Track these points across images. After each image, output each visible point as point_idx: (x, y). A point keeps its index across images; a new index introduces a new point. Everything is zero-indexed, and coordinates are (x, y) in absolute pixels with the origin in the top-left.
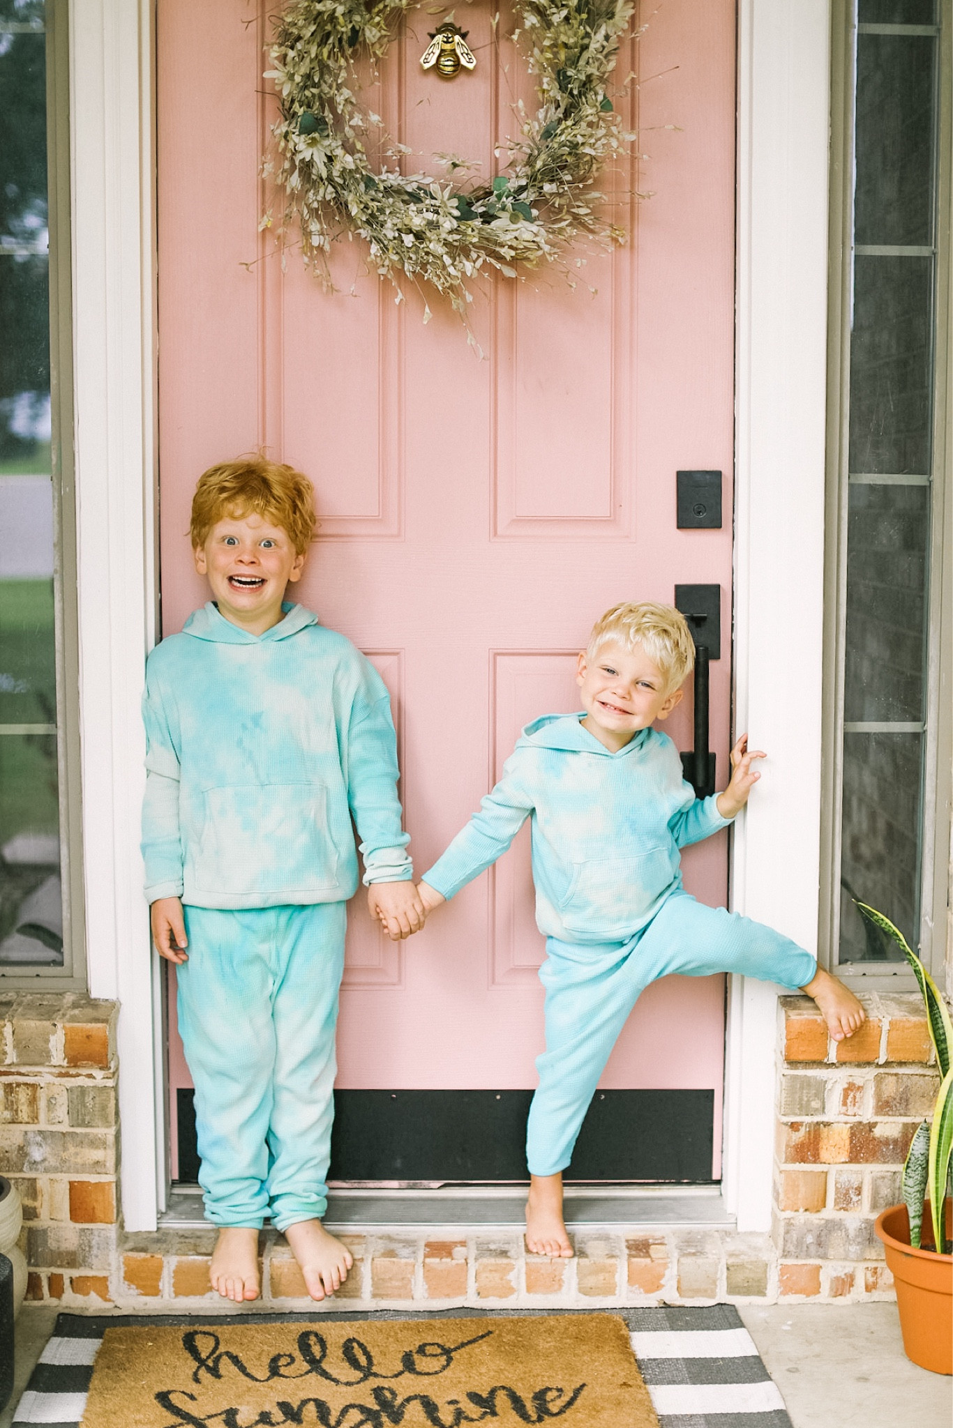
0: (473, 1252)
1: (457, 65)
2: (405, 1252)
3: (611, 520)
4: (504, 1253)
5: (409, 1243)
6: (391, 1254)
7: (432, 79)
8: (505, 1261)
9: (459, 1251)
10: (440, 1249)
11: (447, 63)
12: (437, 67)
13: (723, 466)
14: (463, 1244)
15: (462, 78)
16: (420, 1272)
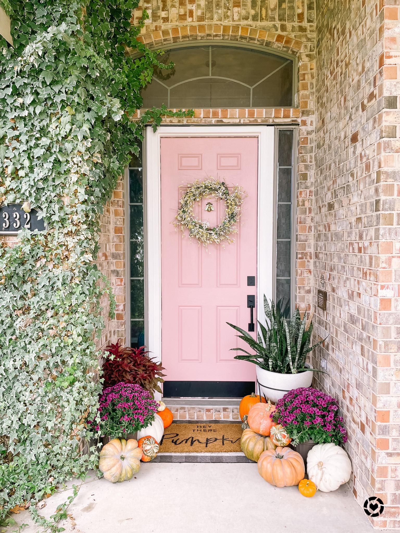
0: (214, 411)
1: (211, 210)
2: (202, 411)
3: (236, 284)
4: (219, 411)
5: (203, 409)
6: (200, 411)
7: (207, 212)
8: (219, 413)
9: (211, 411)
10: (208, 410)
11: (209, 209)
12: (208, 210)
13: (255, 275)
14: (212, 409)
15: (211, 211)
16: (205, 414)
